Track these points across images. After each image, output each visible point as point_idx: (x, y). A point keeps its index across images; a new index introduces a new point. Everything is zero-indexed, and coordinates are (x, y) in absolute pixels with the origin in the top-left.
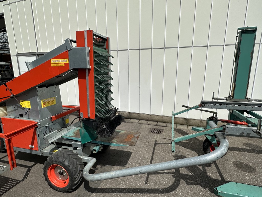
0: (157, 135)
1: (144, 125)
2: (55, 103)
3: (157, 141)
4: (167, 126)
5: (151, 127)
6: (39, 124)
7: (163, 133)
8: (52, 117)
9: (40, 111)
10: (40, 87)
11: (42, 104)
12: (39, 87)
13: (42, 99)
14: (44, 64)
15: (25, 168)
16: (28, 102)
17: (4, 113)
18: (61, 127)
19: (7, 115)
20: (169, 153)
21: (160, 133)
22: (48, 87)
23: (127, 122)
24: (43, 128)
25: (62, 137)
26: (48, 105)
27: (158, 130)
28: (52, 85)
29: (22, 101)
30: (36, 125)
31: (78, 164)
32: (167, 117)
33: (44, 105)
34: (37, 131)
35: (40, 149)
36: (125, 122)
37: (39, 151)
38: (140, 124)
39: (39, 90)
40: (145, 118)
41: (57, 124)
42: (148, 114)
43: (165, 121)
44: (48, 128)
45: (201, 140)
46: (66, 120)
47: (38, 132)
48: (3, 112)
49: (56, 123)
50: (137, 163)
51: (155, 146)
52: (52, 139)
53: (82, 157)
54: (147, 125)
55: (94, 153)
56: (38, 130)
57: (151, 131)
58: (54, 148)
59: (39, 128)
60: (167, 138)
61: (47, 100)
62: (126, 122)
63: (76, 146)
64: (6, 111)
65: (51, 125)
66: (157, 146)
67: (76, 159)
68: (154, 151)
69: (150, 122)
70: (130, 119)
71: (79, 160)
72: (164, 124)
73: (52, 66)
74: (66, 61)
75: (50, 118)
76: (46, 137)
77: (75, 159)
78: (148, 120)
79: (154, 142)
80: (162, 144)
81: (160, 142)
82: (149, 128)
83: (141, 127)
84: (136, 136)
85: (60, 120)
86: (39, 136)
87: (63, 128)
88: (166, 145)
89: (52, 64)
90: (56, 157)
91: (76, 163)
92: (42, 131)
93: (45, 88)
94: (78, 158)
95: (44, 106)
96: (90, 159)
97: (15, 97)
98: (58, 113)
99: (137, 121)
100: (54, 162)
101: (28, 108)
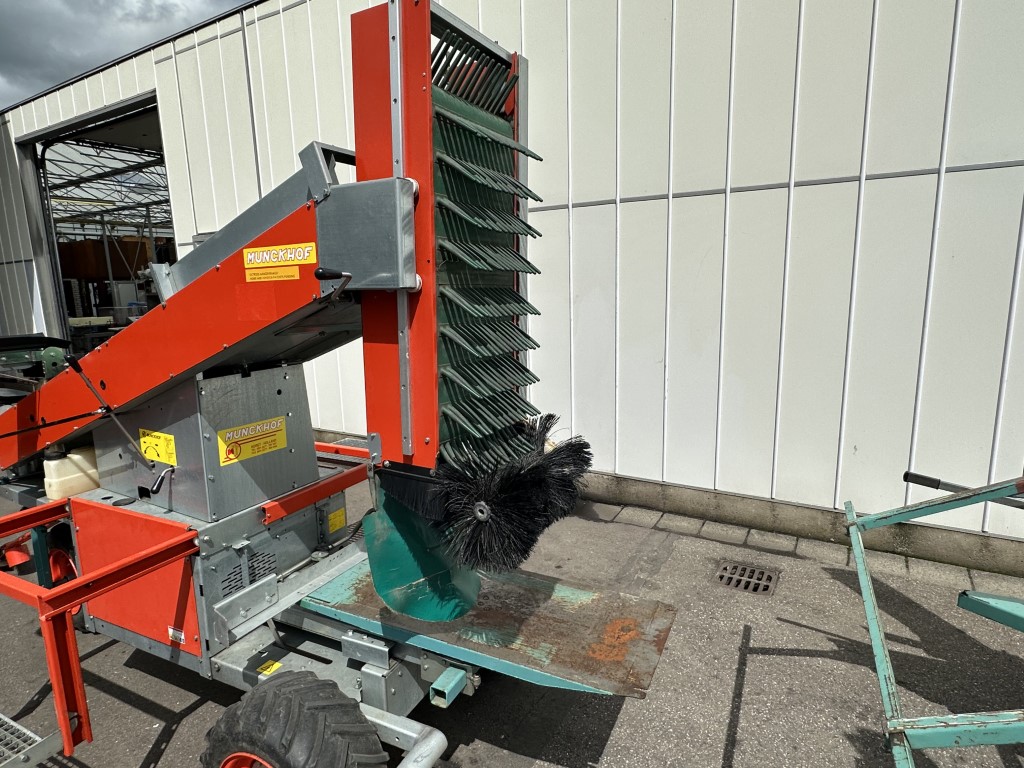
0: (748, 596)
1: (685, 540)
2: (282, 442)
3: (754, 633)
4: (798, 551)
5: (719, 551)
6: (206, 542)
7: (781, 589)
8: (267, 503)
9: (213, 481)
10: (212, 373)
11: (222, 447)
12: (209, 374)
13: (222, 428)
14: (218, 269)
15: (155, 720)
16: (166, 439)
17: (88, 476)
18: (308, 548)
19: (98, 486)
20: (821, 711)
21: (766, 588)
22: (253, 373)
23: (606, 522)
24: (225, 554)
25: (299, 603)
26: (247, 452)
27: (753, 572)
28: (272, 363)
29: (147, 432)
30: (190, 543)
31: (353, 764)
32: (798, 506)
33: (232, 451)
34: (195, 570)
35: (208, 648)
36: (597, 520)
37: (205, 661)
38: (664, 534)
39: (211, 389)
40: (689, 506)
41: (292, 533)
42: (706, 491)
43: (787, 525)
44: (245, 557)
45: (999, 649)
46: (331, 516)
47: (201, 575)
48: (82, 474)
49: (286, 531)
50: (654, 756)
51: (743, 663)
52: (250, 614)
53: (382, 717)
54: (700, 543)
55: (437, 708)
56: (199, 564)
57: (718, 574)
58: (265, 650)
59: (207, 558)
60: (804, 623)
61: (245, 431)
62: (601, 520)
63: (358, 656)
64: (94, 470)
65: (261, 543)
66: (754, 663)
67: (348, 733)
68: (738, 694)
69: (711, 528)
70: (619, 504)
71: (362, 739)
72: (785, 543)
73: (248, 280)
74: (306, 253)
75: (257, 509)
76: (219, 609)
77: (342, 734)
78: (704, 517)
79: (738, 640)
80: (780, 652)
81: (770, 645)
82: (709, 560)
83: (670, 550)
84: (651, 629)
85: (307, 514)
86: (202, 594)
87: (316, 550)
88: (805, 661)
89: (247, 272)
90: (253, 717)
91: (343, 758)
92: (218, 569)
93: (238, 377)
94: (357, 728)
95: (232, 456)
96: (415, 735)
97: (116, 415)
98: (294, 488)
99: (651, 518)
100: (244, 741)
101: (166, 466)
